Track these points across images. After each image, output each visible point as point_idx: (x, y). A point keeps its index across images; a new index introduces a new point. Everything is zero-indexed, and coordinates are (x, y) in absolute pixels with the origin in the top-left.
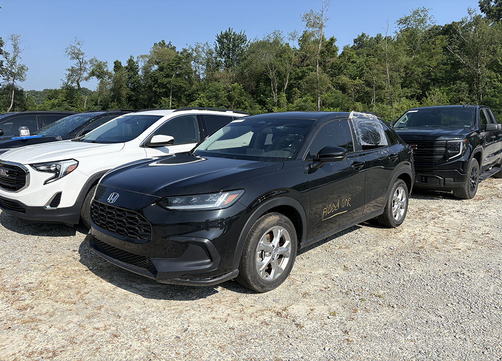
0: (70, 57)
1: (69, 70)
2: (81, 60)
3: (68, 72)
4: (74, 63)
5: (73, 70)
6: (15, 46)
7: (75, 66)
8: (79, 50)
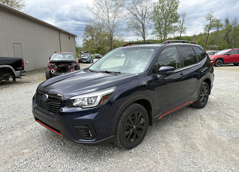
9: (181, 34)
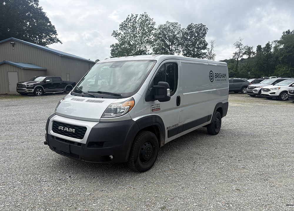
0: (235, 47)
1: (234, 53)
2: (240, 48)
3: (234, 55)
4: (237, 50)
5: (236, 54)
6: (212, 46)
7: (237, 51)
8: (240, 43)
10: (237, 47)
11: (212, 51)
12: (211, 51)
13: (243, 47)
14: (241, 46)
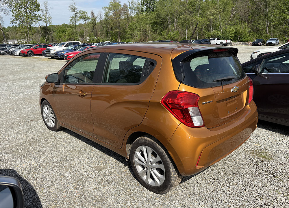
1: (71, 17)
2: (76, 12)
4: (73, 14)
6: (46, 7)
7: (73, 16)
8: (75, 7)
9: (46, 24)
10: (72, 11)
11: (48, 14)
12: (46, 13)
13: (78, 12)
14: (76, 10)
